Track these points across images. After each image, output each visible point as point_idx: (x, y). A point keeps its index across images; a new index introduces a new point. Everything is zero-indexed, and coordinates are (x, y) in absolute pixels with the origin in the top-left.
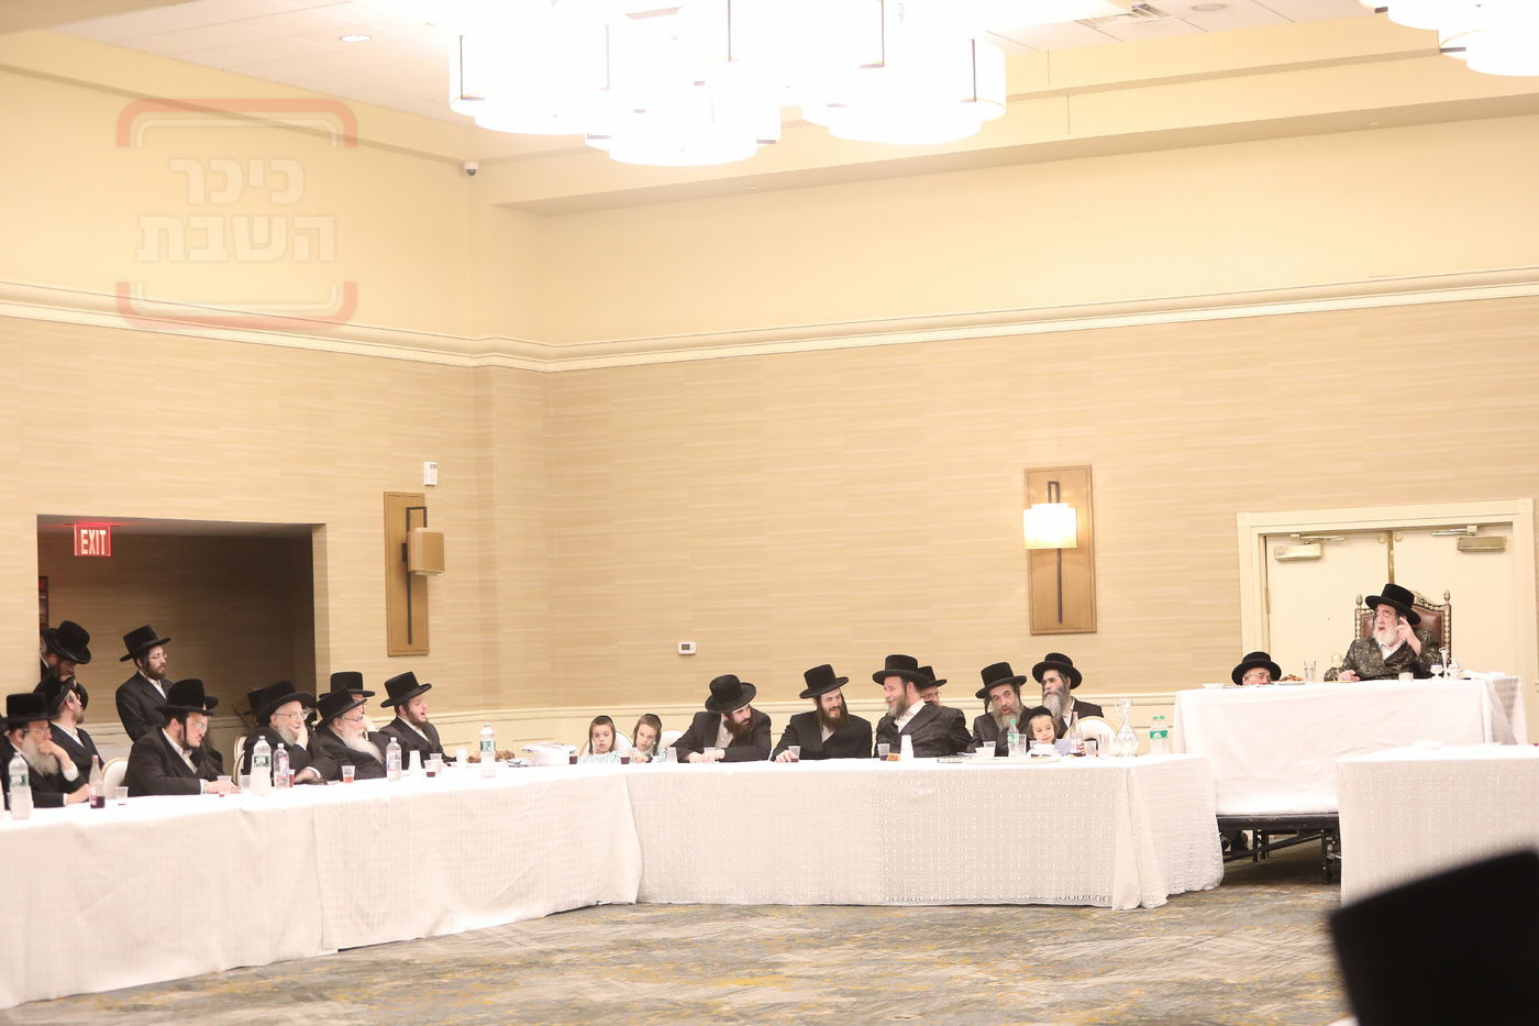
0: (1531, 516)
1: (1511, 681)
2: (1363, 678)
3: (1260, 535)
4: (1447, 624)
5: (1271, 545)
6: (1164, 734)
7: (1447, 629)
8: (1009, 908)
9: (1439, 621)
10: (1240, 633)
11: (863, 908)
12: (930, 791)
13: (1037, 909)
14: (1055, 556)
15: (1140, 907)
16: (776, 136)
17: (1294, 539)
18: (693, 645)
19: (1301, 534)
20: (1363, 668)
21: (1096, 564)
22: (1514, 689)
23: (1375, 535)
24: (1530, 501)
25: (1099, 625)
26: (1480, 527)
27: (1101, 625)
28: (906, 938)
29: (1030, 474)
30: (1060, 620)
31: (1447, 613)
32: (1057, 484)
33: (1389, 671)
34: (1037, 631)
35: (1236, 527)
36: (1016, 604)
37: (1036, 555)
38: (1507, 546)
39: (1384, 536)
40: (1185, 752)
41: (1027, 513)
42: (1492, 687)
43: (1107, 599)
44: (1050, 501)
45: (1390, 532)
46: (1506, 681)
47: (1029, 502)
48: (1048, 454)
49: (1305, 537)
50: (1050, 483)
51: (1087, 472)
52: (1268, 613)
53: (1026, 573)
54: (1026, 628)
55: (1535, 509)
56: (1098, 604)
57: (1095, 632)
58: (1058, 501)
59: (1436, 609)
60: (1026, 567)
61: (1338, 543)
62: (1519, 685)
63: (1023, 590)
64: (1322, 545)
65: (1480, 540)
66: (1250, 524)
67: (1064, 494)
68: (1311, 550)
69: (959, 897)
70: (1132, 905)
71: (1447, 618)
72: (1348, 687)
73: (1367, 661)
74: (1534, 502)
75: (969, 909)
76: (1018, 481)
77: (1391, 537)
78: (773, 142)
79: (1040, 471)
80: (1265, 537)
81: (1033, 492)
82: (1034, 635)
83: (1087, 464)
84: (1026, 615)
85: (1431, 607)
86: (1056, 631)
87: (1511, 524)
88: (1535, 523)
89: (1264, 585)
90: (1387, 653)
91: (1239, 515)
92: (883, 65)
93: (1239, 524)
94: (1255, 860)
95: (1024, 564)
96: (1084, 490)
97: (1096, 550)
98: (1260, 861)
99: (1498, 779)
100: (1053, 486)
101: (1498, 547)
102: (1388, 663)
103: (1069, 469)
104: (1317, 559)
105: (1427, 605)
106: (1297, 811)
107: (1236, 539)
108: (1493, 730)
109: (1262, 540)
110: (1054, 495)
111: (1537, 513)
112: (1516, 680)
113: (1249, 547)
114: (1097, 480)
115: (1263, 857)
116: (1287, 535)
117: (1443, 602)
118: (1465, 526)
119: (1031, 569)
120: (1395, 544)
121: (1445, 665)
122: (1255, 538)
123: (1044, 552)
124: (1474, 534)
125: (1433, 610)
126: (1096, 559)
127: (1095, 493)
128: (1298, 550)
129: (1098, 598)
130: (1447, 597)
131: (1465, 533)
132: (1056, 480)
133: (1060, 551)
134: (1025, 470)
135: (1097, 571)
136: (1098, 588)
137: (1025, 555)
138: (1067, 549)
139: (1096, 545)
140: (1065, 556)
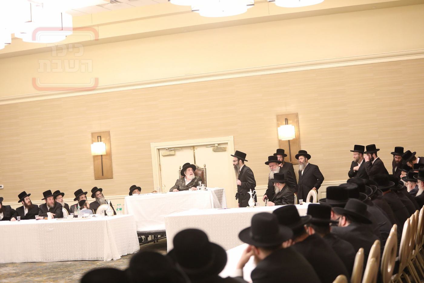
0: (233, 141)
1: (221, 190)
2: (180, 190)
3: (157, 149)
4: (205, 173)
5: (161, 152)
6: (120, 209)
7: (205, 175)
8: (76, 262)
9: (203, 173)
10: (152, 177)
11: (35, 263)
12: (53, 229)
13: (83, 262)
14: (101, 157)
15: (112, 260)
16: (10, 42)
17: (167, 150)
18: (3, 186)
19: (169, 148)
20: (180, 188)
21: (112, 159)
22: (222, 192)
23: (190, 148)
24: (233, 136)
25: (113, 176)
26: (219, 144)
27: (115, 175)
28: (41, 273)
29: (93, 134)
30: (103, 175)
31: (205, 170)
32: (100, 137)
33: (187, 188)
34: (97, 178)
36: (90, 171)
37: (95, 157)
38: (227, 149)
39: (192, 148)
40: (128, 214)
41: (92, 145)
42: (214, 192)
43: (115, 168)
44: (98, 141)
45: (194, 147)
46: (219, 190)
47: (93, 142)
48: (98, 129)
49: (169, 149)
50: (98, 137)
51: (108, 133)
52: (161, 171)
53: (92, 162)
54: (93, 178)
55: (234, 139)
56: (113, 170)
57: (112, 178)
58: (101, 141)
59: (202, 169)
60: (93, 160)
61: (179, 150)
62: (224, 191)
63: (92, 167)
64: (175, 151)
65: (219, 148)
66: (154, 146)
67: (102, 139)
68: (172, 153)
69: (62, 259)
70: (109, 260)
71: (205, 172)
72: (176, 193)
73: (181, 185)
75: (64, 262)
76: (90, 136)
77: (194, 148)
78: (10, 44)
79: (95, 133)
80: (159, 149)
81: (94, 139)
82: (96, 180)
83: (109, 130)
84: (93, 174)
85: (200, 169)
86: (102, 178)
87: (227, 143)
88: (234, 143)
89: (159, 163)
90: (187, 183)
91: (151, 144)
92: (31, 21)
93: (151, 146)
94: (155, 242)
95: (92, 160)
96: (108, 138)
97: (112, 155)
98: (156, 243)
99: (210, 220)
100: (99, 138)
101: (224, 150)
102: (187, 186)
103: (104, 132)
104: (173, 155)
105: (199, 168)
106: (160, 230)
107: (150, 150)
108: (214, 205)
109: (158, 151)
110: (99, 140)
112: (223, 189)
113: (154, 153)
114: (112, 135)
115: (157, 242)
116: (165, 148)
117: (204, 167)
118: (214, 144)
120: (195, 150)
121: (201, 186)
122: (156, 150)
123: (97, 156)
124: (217, 147)
125: (201, 170)
126: (112, 157)
127: (111, 139)
128: (168, 153)
129: (113, 168)
130: (205, 166)
131: (215, 146)
132: (100, 136)
133: (102, 155)
134: (92, 133)
135: (112, 161)
136: (113, 166)
137: (92, 157)
138: (104, 155)
139: (112, 153)
140: (103, 157)
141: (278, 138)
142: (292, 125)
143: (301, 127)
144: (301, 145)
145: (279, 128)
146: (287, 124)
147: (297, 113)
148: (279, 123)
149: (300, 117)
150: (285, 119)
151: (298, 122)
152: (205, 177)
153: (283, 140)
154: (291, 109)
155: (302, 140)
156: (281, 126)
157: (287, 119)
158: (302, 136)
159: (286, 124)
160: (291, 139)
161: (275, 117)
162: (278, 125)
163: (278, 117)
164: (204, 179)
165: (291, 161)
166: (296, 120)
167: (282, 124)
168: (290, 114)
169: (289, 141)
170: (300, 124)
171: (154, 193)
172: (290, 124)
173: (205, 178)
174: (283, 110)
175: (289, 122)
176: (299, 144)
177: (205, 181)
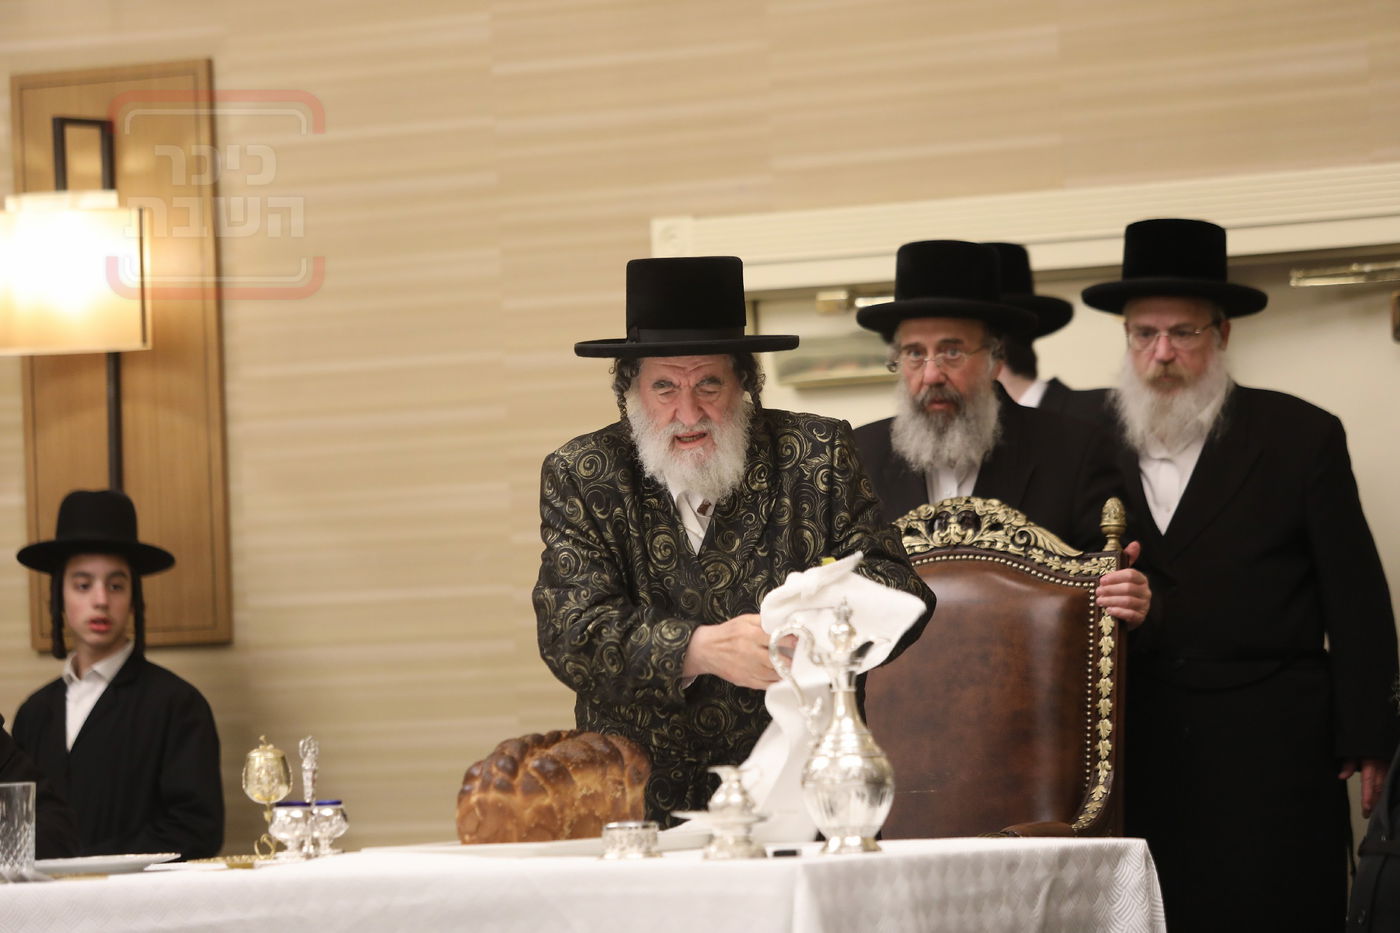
9: (1080, 616)
14: (97, 383)
21: (233, 406)
25: (239, 616)
29: (24, 95)
32: (107, 127)
37: (48, 375)
44: (64, 182)
47: (22, 186)
50: (61, 124)
53: (16, 441)
56: (237, 543)
57: (227, 644)
58: (110, 180)
59: (1070, 567)
60: (16, 416)
63: (9, 498)
67: (132, 162)
81: (33, 158)
83: (199, 53)
85: (1054, 563)
97: (231, 358)
100: (83, 139)
103: (143, 73)
105: (1038, 556)
110: (85, 160)
119: (33, 423)
123: (63, 364)
125: (1062, 574)
126: (233, 387)
129: (237, 522)
132: (98, 112)
133: (115, 361)
134: (11, 80)
135: (235, 430)
136: (235, 488)
137: (14, 377)
138: (134, 354)
139: (231, 339)
140: (135, 380)
177: (1097, 717)
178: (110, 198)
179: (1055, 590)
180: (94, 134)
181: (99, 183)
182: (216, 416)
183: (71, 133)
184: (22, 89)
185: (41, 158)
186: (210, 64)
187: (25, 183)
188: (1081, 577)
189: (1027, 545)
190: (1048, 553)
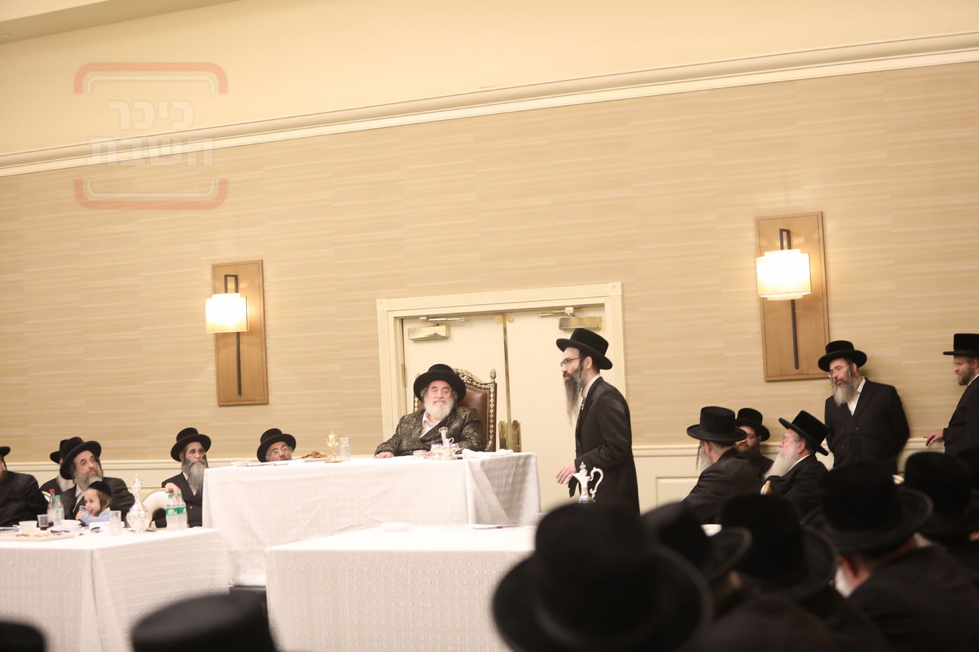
0: (620, 298)
3: (396, 318)
5: (406, 327)
6: (180, 511)
7: (492, 406)
9: (485, 398)
10: (379, 404)
14: (234, 339)
17: (424, 321)
19: (428, 317)
20: (404, 444)
21: (268, 345)
23: (492, 316)
24: (618, 284)
25: (270, 397)
26: (578, 308)
27: (273, 396)
29: (216, 269)
30: (240, 393)
32: (236, 277)
34: (224, 403)
35: (376, 312)
36: (206, 380)
37: (221, 337)
38: (602, 325)
39: (500, 317)
41: (209, 301)
43: (277, 375)
44: (226, 291)
45: (503, 314)
47: (213, 292)
48: (230, 254)
49: (432, 319)
50: (226, 276)
51: (259, 266)
53: (213, 354)
54: (214, 401)
55: (623, 292)
56: (269, 379)
57: (267, 404)
58: (237, 291)
59: (483, 386)
60: (214, 348)
61: (461, 325)
63: (212, 368)
64: (449, 327)
65: (577, 321)
66: (388, 308)
67: (242, 285)
68: (441, 330)
71: (492, 395)
73: (409, 436)
74: (623, 286)
76: (209, 276)
77: (504, 319)
79: (224, 266)
80: (402, 320)
81: (217, 284)
82: (221, 406)
83: (260, 258)
84: (214, 389)
85: (479, 385)
86: (238, 403)
87: (601, 306)
88: (623, 305)
89: (401, 362)
91: (378, 301)
93: (378, 310)
95: (211, 345)
96: (257, 282)
97: (267, 333)
100: (231, 280)
102: (423, 440)
103: (245, 264)
104: (444, 339)
105: (474, 383)
107: (375, 322)
109: (398, 323)
110: (231, 285)
111: (626, 295)
113: (386, 330)
114: (267, 273)
116: (416, 318)
117: (489, 380)
118: (563, 308)
119: (217, 349)
120: (508, 323)
122: (392, 321)
123: (225, 335)
124: (573, 315)
125: (480, 388)
126: (267, 340)
127: (265, 284)
128: (428, 331)
129: (269, 373)
130: (493, 375)
131: (564, 314)
132: (234, 273)
133: (238, 334)
134: (212, 265)
135: (268, 351)
136: (268, 365)
137: (212, 338)
138: (243, 333)
139: (267, 329)
140: (242, 338)
141: (757, 291)
142: (802, 252)
143: (831, 259)
144: (830, 316)
145: (759, 260)
146: (790, 247)
147: (822, 213)
148: (764, 243)
149: (830, 225)
150: (782, 231)
151: (823, 243)
152: (492, 411)
153: (772, 297)
154: (802, 199)
155: (834, 299)
156: (766, 253)
157: (788, 232)
158: (833, 288)
159: (782, 248)
160: (797, 296)
161: (752, 224)
162: (760, 251)
163: (762, 225)
164: (490, 419)
165: (797, 367)
166: (816, 236)
167: (771, 248)
168: (799, 216)
169: (793, 302)
170: (830, 250)
171: (309, 459)
172: (798, 246)
173: (492, 416)
174: (778, 202)
175: (795, 241)
176: (826, 312)
177: (490, 424)
178: (238, 294)
179: (480, 392)
180: (233, 278)
181: (234, 291)
182: (264, 348)
183: (228, 278)
184: (215, 267)
185: (220, 284)
186: (262, 261)
187: (215, 291)
188: (485, 389)
189: (472, 381)
190: (477, 383)
